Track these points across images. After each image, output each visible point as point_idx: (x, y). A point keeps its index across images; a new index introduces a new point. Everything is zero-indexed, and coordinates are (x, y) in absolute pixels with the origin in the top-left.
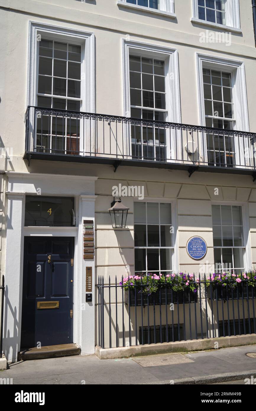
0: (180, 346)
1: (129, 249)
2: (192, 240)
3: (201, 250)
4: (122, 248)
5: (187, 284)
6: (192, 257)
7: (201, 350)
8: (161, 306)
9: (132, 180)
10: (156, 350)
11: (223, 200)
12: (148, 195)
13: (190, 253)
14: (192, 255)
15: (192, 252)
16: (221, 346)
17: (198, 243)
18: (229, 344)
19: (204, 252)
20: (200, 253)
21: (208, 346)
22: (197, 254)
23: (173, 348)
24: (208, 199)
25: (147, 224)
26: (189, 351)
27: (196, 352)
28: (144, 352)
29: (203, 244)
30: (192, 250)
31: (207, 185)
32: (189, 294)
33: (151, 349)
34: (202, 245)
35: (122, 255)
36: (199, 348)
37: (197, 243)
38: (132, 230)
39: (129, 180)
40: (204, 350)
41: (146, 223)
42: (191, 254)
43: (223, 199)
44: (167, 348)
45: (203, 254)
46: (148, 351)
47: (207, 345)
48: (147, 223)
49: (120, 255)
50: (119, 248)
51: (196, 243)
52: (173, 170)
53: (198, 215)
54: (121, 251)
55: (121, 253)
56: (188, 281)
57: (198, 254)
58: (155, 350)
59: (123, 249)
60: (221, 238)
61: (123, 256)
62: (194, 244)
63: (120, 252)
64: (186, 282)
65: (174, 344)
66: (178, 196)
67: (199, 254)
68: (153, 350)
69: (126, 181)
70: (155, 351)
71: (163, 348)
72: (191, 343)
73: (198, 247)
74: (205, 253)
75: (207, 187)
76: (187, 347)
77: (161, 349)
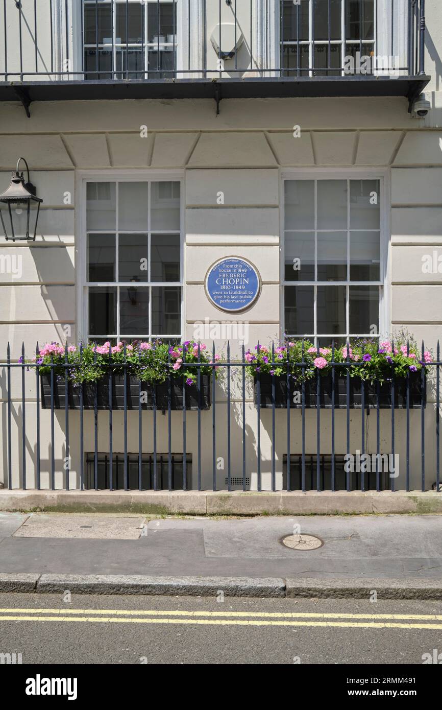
0: (150, 501)
1: (64, 287)
2: (221, 266)
3: (242, 290)
4: (46, 285)
5: (176, 366)
6: (219, 306)
7: (203, 515)
8: (111, 412)
9: (72, 133)
10: (94, 504)
11: (314, 166)
12: (111, 165)
13: (212, 296)
14: (217, 301)
15: (220, 295)
16: (259, 512)
17: (237, 272)
18: (279, 509)
19: (250, 295)
20: (241, 297)
21: (222, 508)
22: (230, 299)
23: (134, 503)
24: (269, 164)
25: (117, 233)
26: (172, 514)
27: (192, 517)
28: (64, 505)
29: (251, 274)
30: (221, 290)
31: (270, 132)
32: (184, 390)
33: (82, 500)
34: (246, 279)
35: (47, 301)
36: (198, 510)
37: (233, 273)
38: (70, 245)
39: (65, 133)
40: (213, 515)
41: (115, 230)
42: (215, 298)
43: (315, 163)
44: (120, 502)
45: (249, 300)
46: (74, 503)
47: (221, 506)
48: (117, 230)
49: (43, 300)
50: (42, 285)
51: (229, 273)
52: (176, 101)
53: (242, 207)
54: (46, 292)
55: (45, 297)
56: (179, 360)
57: (234, 299)
58: (90, 503)
59: (48, 288)
60: (314, 261)
61: (49, 302)
62: (224, 276)
63: (43, 294)
64: (174, 361)
65: (137, 496)
66: (187, 163)
67: (236, 299)
68: (86, 503)
69: (59, 136)
70: (89, 505)
71: (108, 502)
72: (178, 497)
73: (235, 281)
74: (253, 295)
75: (270, 135)
76: (168, 505)
77: (103, 504)
